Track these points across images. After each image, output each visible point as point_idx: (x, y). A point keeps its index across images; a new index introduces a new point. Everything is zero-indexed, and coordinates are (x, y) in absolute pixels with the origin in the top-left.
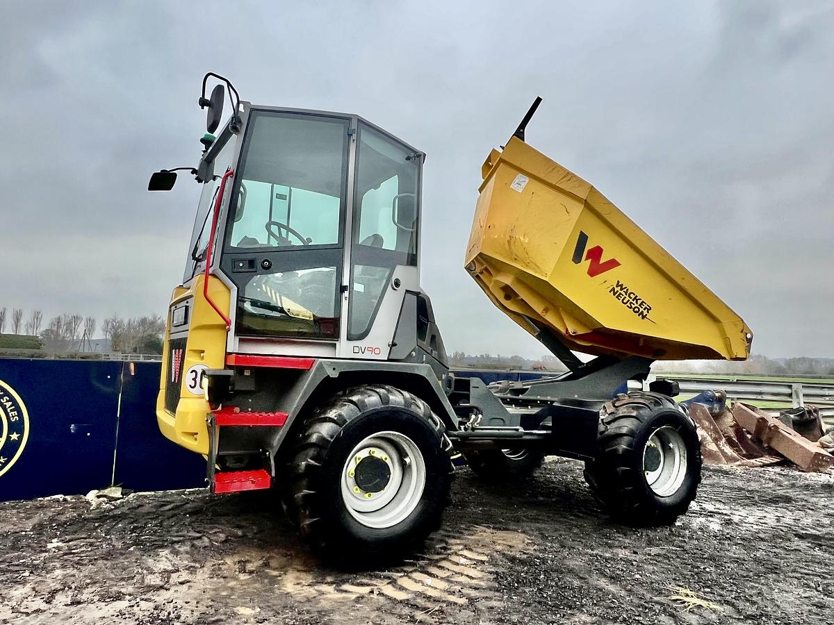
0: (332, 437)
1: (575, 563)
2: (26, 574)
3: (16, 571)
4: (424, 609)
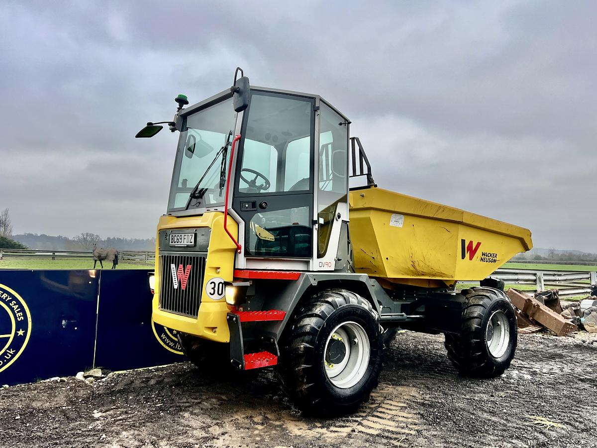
0: (319, 328)
1: (460, 405)
2: (104, 436)
3: (94, 435)
4: (395, 439)
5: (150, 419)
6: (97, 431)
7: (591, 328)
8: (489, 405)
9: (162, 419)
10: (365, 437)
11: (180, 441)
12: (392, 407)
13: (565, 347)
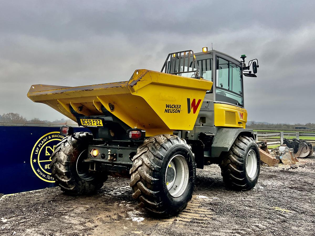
2: (15, 233)
3: (7, 232)
4: (202, 223)
5: (43, 221)
6: (8, 230)
7: (286, 162)
8: (247, 203)
9: (51, 220)
10: (184, 223)
11: (68, 232)
12: (193, 207)
13: (275, 172)
